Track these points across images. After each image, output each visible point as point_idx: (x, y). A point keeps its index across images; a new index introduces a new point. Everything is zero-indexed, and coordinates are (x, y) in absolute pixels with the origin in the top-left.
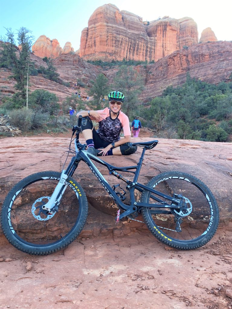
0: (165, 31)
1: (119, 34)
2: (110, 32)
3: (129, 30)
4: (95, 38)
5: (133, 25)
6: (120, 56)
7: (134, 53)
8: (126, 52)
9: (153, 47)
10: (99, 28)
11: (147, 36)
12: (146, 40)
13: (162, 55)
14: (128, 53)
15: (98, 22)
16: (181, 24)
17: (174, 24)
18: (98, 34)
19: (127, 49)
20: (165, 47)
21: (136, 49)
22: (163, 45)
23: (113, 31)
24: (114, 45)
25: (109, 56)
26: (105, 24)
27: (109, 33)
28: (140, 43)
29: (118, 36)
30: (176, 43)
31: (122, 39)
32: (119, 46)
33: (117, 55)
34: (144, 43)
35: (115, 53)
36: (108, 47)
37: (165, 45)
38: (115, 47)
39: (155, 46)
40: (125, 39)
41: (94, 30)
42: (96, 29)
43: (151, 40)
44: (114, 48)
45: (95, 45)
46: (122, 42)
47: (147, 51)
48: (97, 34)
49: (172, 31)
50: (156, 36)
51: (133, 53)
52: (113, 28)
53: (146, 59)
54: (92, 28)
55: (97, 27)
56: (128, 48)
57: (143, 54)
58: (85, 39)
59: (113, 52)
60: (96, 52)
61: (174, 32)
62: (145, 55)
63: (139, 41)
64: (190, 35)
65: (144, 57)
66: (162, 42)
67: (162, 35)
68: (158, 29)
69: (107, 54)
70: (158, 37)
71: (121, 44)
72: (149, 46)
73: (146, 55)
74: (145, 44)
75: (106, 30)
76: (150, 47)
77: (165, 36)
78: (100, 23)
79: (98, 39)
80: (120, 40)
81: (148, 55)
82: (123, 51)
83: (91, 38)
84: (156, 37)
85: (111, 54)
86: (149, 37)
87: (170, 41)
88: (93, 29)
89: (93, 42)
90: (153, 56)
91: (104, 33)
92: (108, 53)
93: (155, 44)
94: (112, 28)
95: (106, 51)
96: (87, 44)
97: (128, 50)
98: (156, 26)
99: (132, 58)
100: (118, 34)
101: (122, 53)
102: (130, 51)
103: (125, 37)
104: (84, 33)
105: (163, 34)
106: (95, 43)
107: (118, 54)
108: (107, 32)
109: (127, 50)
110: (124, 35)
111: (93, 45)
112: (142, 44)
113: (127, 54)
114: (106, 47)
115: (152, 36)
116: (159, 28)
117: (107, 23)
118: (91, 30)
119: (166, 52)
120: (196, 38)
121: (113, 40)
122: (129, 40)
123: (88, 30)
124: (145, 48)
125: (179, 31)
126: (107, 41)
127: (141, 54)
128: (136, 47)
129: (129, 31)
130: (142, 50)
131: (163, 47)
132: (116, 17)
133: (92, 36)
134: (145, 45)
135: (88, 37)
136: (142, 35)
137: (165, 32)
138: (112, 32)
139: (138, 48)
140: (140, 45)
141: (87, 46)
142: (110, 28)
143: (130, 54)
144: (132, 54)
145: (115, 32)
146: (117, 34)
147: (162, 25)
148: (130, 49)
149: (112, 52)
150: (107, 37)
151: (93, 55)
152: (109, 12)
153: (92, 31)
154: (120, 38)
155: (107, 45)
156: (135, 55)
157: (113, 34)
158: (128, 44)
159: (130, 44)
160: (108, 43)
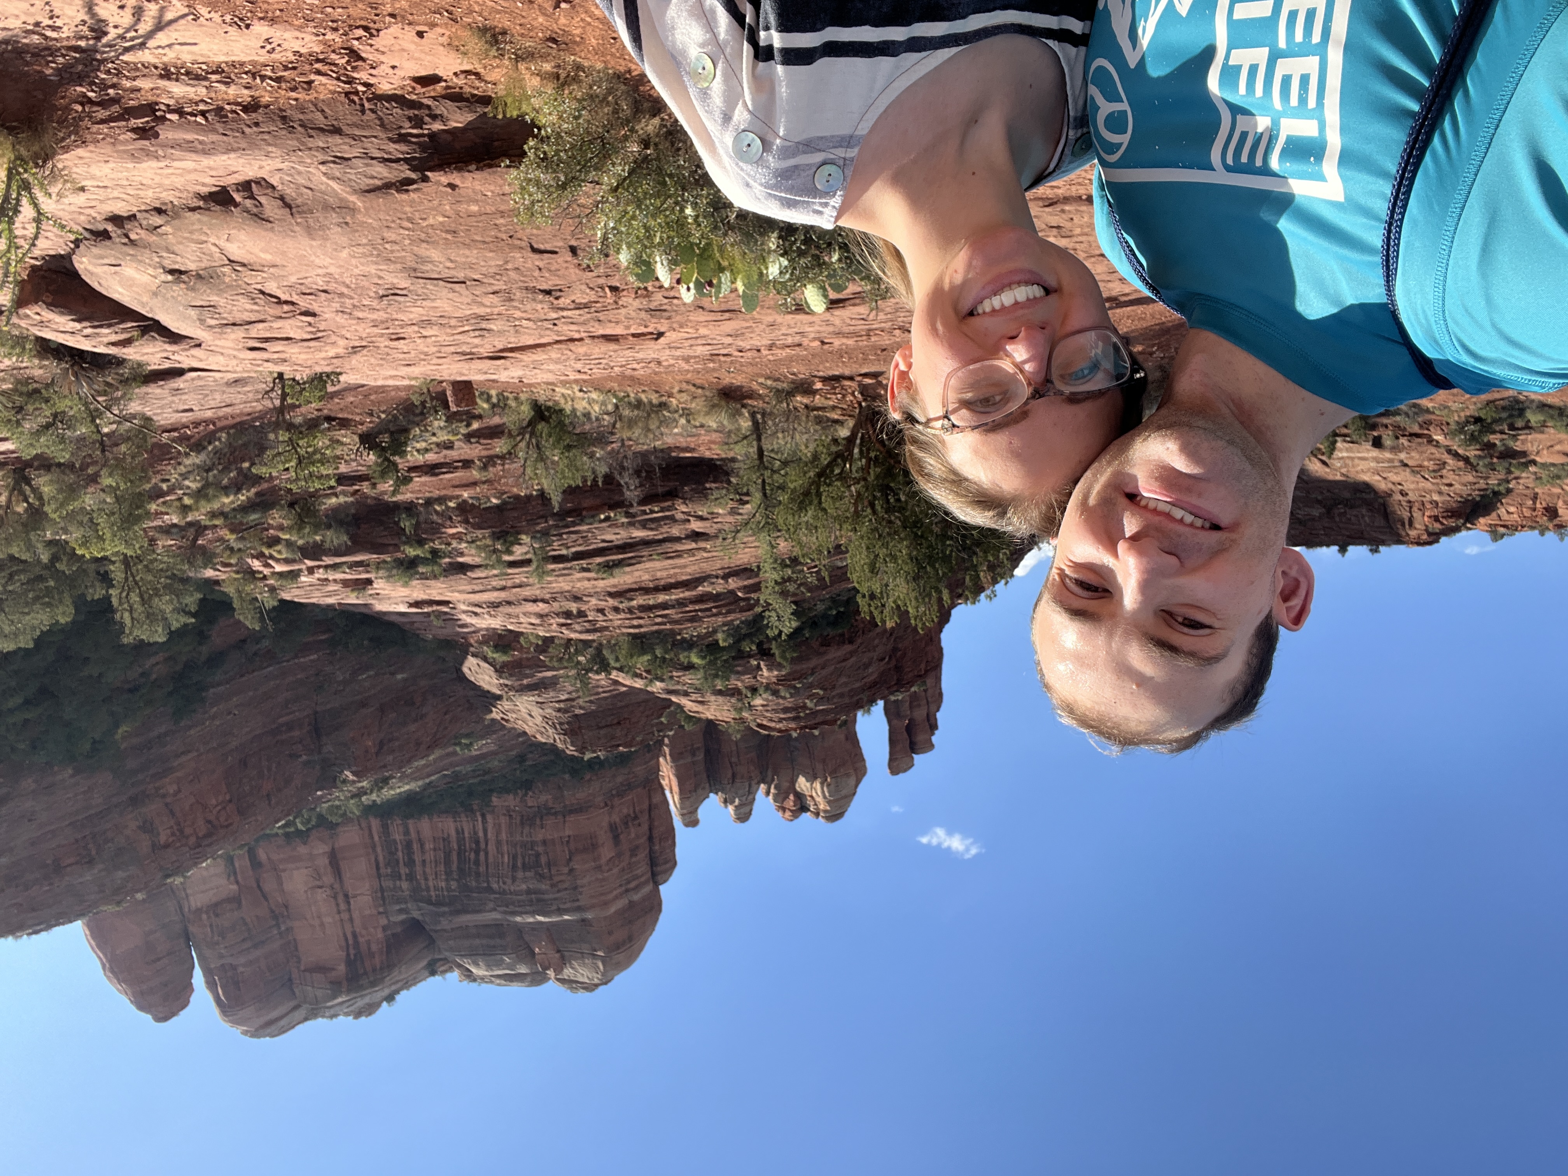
0: (352, 957)
1: (529, 892)
2: (566, 889)
3: (496, 920)
4: (619, 855)
5: (484, 942)
6: (510, 816)
7: (458, 842)
8: (489, 835)
9: (388, 883)
10: (611, 892)
11: (420, 918)
12: (421, 901)
14: (481, 834)
15: (620, 913)
16: (292, 1004)
17: (319, 993)
18: (611, 870)
19: (489, 847)
21: (455, 859)
22: (349, 903)
23: (555, 899)
24: (540, 849)
25: (550, 804)
26: (589, 915)
27: (566, 885)
28: (443, 884)
29: (531, 886)
30: (295, 924)
31: (514, 879)
32: (519, 851)
33: (522, 816)
34: (428, 889)
35: (529, 820)
36: (561, 834)
37: (338, 905)
38: (533, 844)
39: (382, 890)
40: (504, 883)
41: (629, 882)
42: (621, 886)
43: (403, 906)
44: (540, 835)
45: (613, 828)
46: (514, 867)
47: (411, 863)
48: (615, 870)
49: (321, 963)
50: (384, 928)
51: (461, 840)
52: (559, 909)
53: (407, 832)
54: (637, 888)
55: (616, 898)
56: (487, 854)
57: (422, 846)
58: (656, 841)
59: (538, 822)
60: (602, 805)
61: (313, 965)
62: (415, 846)
63: (449, 889)
64: (240, 969)
65: (413, 835)
66: (356, 915)
67: (361, 940)
68: (384, 957)
69: (558, 807)
70: (375, 928)
71: (515, 857)
72: (405, 885)
73: (408, 845)
74: (423, 887)
75: (581, 893)
76: (398, 883)
77: (346, 940)
78: (613, 909)
79: (607, 852)
80: (520, 874)
81: (400, 847)
82: (504, 836)
83: (634, 852)
85: (544, 812)
86: (414, 919)
87: (322, 925)
88: (632, 885)
89: (621, 837)
90: (379, 849)
91: (585, 881)
92: (556, 814)
94: (562, 906)
95: (564, 817)
96: (645, 827)
97: (483, 846)
98: (395, 965)
99: (463, 819)
100: (535, 893)
101: (503, 826)
102: (477, 842)
103: (506, 887)
104: (666, 862)
105: (356, 943)
106: (616, 838)
107: (519, 818)
108: (575, 888)
109: (487, 845)
110: (511, 893)
112: (435, 881)
113: (485, 831)
114: (568, 832)
115: (403, 922)
116: (377, 961)
117: (583, 920)
118: (643, 879)
121: (549, 865)
122: (488, 882)
123: (654, 875)
124: (418, 869)
125: (295, 975)
126: (571, 853)
127: (429, 846)
128: (454, 866)
129: (496, 916)
130: (428, 861)
131: (346, 896)
132: (558, 951)
133: (634, 859)
134: (423, 882)
135: (647, 851)
136: (443, 914)
137: (352, 952)
138: (559, 891)
140: (443, 877)
141: (644, 819)
142: (568, 905)
143: (475, 833)
144: (466, 835)
145: (546, 897)
147: (370, 974)
148: (477, 852)
149: (541, 818)
150: (571, 870)
151: (614, 792)
153: (637, 877)
154: (525, 880)
155: (568, 842)
156: (453, 833)
157: (552, 886)
158: (487, 867)
159: (481, 870)
160: (563, 851)
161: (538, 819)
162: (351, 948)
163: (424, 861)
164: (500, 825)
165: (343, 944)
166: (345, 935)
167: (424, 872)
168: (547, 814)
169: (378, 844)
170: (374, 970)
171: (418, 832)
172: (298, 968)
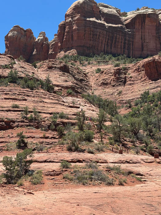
1: (97, 28)
2: (87, 26)
3: (107, 23)
4: (72, 32)
5: (111, 18)
6: (97, 49)
9: (131, 39)
11: (125, 29)
12: (124, 33)
13: (141, 47)
14: (106, 46)
15: (75, 16)
17: (153, 16)
18: (75, 29)
20: (144, 39)
21: (114, 41)
22: (142, 37)
23: (91, 25)
24: (92, 39)
25: (87, 50)
26: (83, 18)
27: (87, 28)
28: (118, 36)
29: (96, 30)
30: (155, 35)
31: (100, 33)
32: (97, 40)
33: (94, 48)
36: (85, 41)
37: (144, 37)
38: (93, 41)
39: (133, 38)
41: (72, 24)
42: (74, 24)
43: (129, 33)
44: (91, 42)
45: (72, 40)
46: (99, 36)
47: (125, 43)
49: (151, 23)
50: (134, 28)
51: (111, 46)
52: (90, 22)
54: (70, 22)
55: (75, 21)
56: (105, 41)
57: (121, 47)
58: (62, 33)
60: (74, 46)
61: (153, 23)
63: (117, 34)
65: (122, 50)
66: (140, 33)
67: (140, 27)
68: (136, 21)
69: (85, 48)
70: (137, 29)
71: (99, 38)
72: (127, 38)
75: (84, 24)
76: (129, 39)
78: (77, 18)
79: (75, 34)
80: (98, 34)
82: (100, 44)
83: (68, 32)
85: (88, 48)
86: (127, 29)
87: (149, 33)
89: (71, 37)
90: (131, 48)
91: (82, 27)
93: (133, 36)
98: (134, 18)
102: (107, 44)
103: (102, 31)
108: (85, 26)
109: (105, 43)
110: (101, 29)
111: (70, 39)
113: (105, 47)
116: (138, 20)
117: (85, 17)
119: (146, 44)
121: (90, 34)
122: (106, 33)
123: (65, 25)
124: (123, 41)
125: (158, 22)
126: (84, 35)
127: (119, 46)
128: (114, 39)
131: (142, 39)
132: (93, 11)
133: (69, 30)
134: (123, 38)
135: (65, 31)
136: (120, 28)
137: (143, 24)
138: (89, 26)
139: (116, 41)
140: (117, 38)
141: (64, 40)
142: (88, 22)
144: (109, 47)
145: (93, 26)
146: (95, 28)
148: (108, 41)
150: (85, 31)
152: (86, 6)
153: (69, 25)
155: (84, 39)
156: (113, 48)
157: (91, 28)
158: (106, 38)
159: (108, 37)
160: (86, 37)
161: (91, 47)
162: (143, 26)
163: (121, 43)
164: (101, 48)
166: (144, 29)
167: (122, 40)
169: (131, 50)
172: (157, 24)
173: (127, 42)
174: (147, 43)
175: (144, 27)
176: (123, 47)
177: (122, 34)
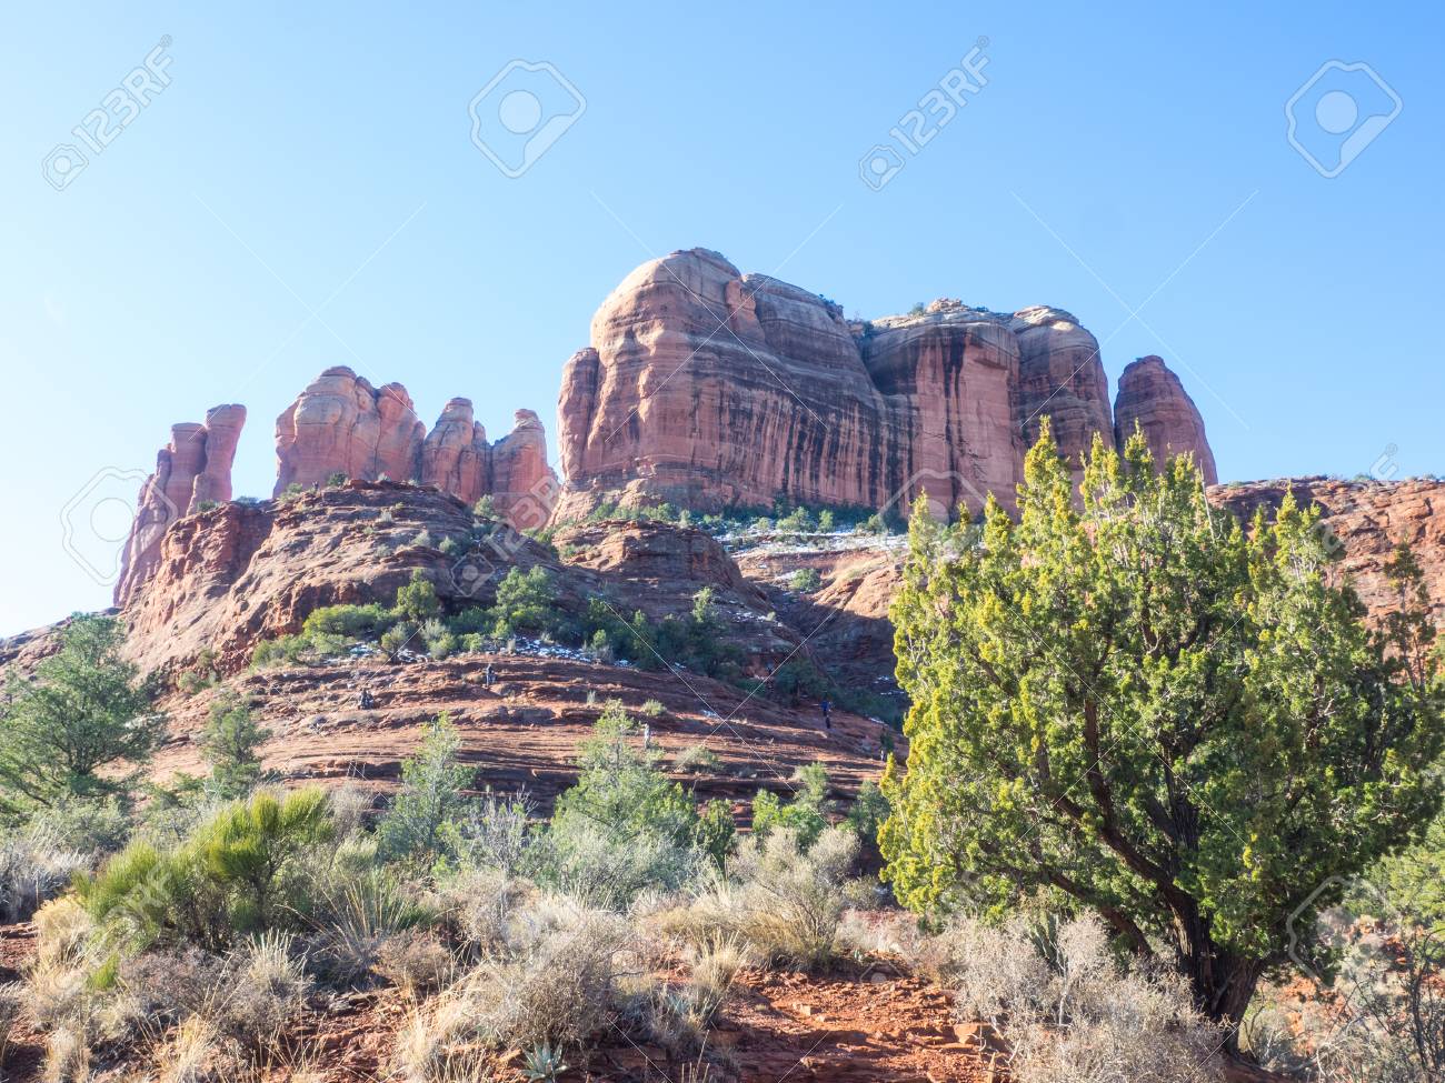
0: (954, 369)
1: (750, 385)
2: (707, 375)
3: (795, 365)
4: (634, 398)
5: (808, 343)
6: (754, 480)
7: (818, 465)
8: (783, 465)
9: (903, 440)
11: (874, 390)
12: (869, 408)
14: (792, 468)
15: (647, 330)
16: (1022, 337)
17: (994, 338)
18: (648, 384)
19: (785, 450)
20: (961, 440)
21: (826, 447)
22: (948, 430)
23: (722, 367)
24: (728, 431)
25: (706, 481)
26: (685, 337)
27: (704, 380)
28: (844, 422)
29: (747, 390)
30: (1007, 422)
31: (764, 404)
32: (752, 436)
33: (741, 476)
34: (861, 420)
35: (736, 469)
36: (699, 442)
37: (959, 431)
38: (735, 440)
39: (910, 434)
40: (776, 403)
43: (890, 410)
44: (727, 448)
45: (636, 435)
46: (762, 418)
47: (875, 456)
49: (987, 370)
50: (914, 390)
51: (815, 467)
52: (720, 354)
53: (873, 492)
56: (790, 444)
57: (859, 476)
58: (584, 403)
59: (724, 464)
61: (996, 371)
62: (866, 474)
64: (1070, 389)
65: (866, 487)
66: (942, 415)
67: (941, 385)
68: (920, 358)
69: (697, 476)
70: (924, 394)
71: (759, 429)
72: (885, 434)
73: (874, 476)
74: (865, 425)
75: (690, 365)
76: (892, 438)
77: (957, 389)
80: (757, 408)
81: (883, 477)
82: (767, 459)
84: (915, 392)
85: (714, 475)
86: (882, 392)
87: (979, 414)
91: (681, 378)
92: (702, 468)
94: (716, 357)
95: (693, 463)
97: (792, 454)
98: (911, 346)
99: (808, 492)
101: (765, 470)
102: (797, 459)
103: (775, 397)
105: (947, 383)
106: (634, 420)
107: (746, 475)
108: (696, 373)
109: (788, 453)
110: (771, 389)
111: (625, 433)
112: (852, 428)
113: (786, 470)
114: (691, 442)
115: (895, 392)
116: (927, 356)
117: (694, 333)
118: (612, 362)
119: (968, 464)
120: (1098, 401)
121: (721, 409)
122: (794, 409)
123: (595, 363)
124: (867, 447)
125: (1016, 367)
126: (692, 414)
127: (852, 470)
128: (828, 438)
129: (789, 367)
130: (855, 454)
131: (949, 438)
132: (728, 306)
134: (866, 430)
136: (850, 387)
137: (954, 375)
138: (716, 375)
139: (835, 446)
140: (842, 430)
142: (708, 355)
143: (797, 471)
144: (808, 471)
145: (731, 373)
146: (742, 382)
147: (938, 344)
148: (800, 447)
149: (720, 466)
150: (696, 396)
152: (699, 285)
154: (752, 399)
155: (694, 430)
156: (822, 478)
157: (722, 384)
158: (792, 427)
159: (799, 426)
160: (701, 421)
161: (723, 467)
162: (954, 379)
163: (860, 453)
164: (769, 473)
165: (960, 386)
166: (957, 395)
167: (862, 441)
168: (711, 471)
170: (933, 347)
171: (860, 490)
172: (1011, 374)
173: (883, 450)
174: (974, 456)
175: (956, 384)
176: (867, 474)
177: (860, 412)
